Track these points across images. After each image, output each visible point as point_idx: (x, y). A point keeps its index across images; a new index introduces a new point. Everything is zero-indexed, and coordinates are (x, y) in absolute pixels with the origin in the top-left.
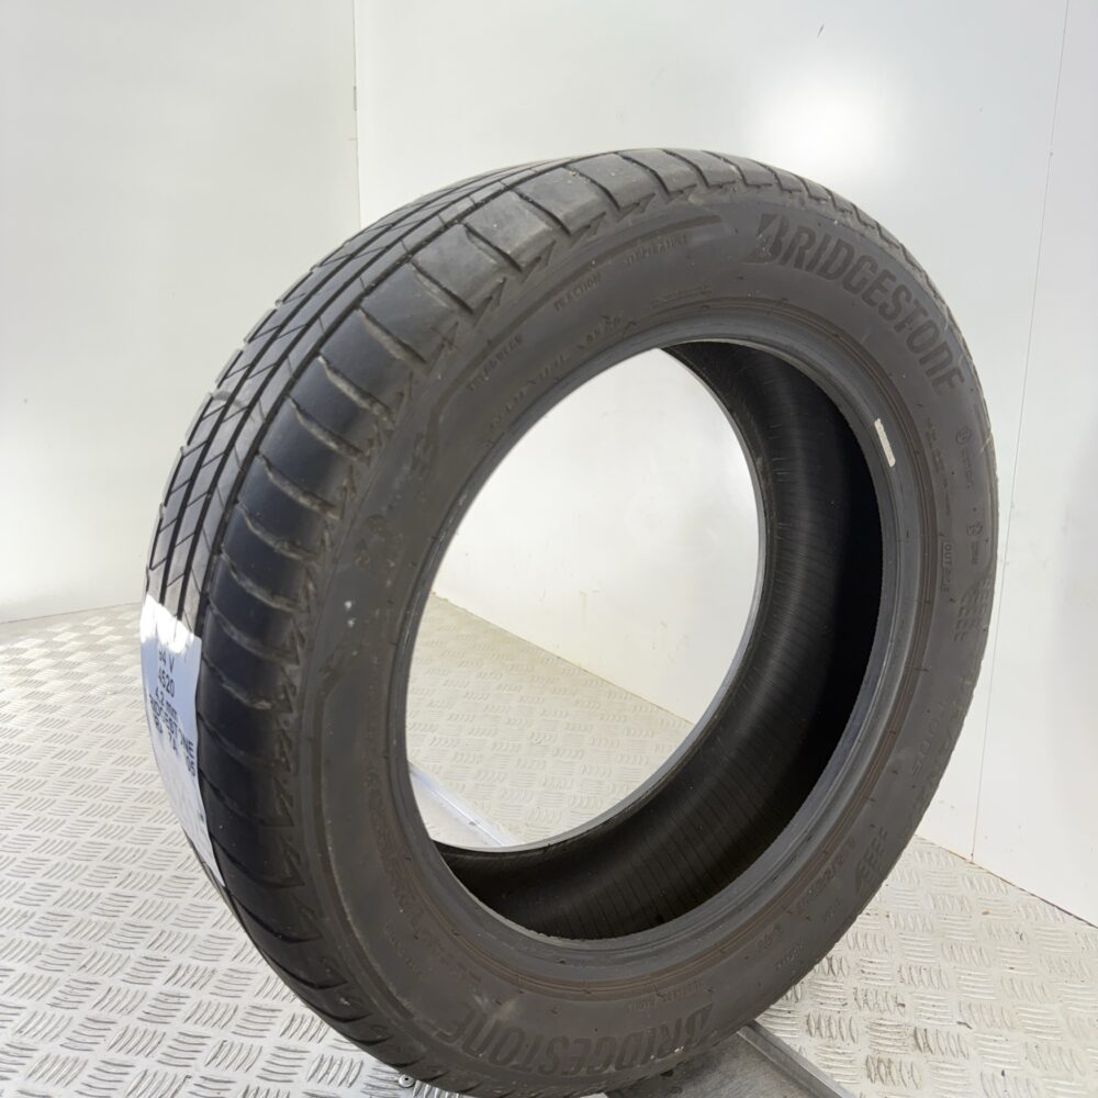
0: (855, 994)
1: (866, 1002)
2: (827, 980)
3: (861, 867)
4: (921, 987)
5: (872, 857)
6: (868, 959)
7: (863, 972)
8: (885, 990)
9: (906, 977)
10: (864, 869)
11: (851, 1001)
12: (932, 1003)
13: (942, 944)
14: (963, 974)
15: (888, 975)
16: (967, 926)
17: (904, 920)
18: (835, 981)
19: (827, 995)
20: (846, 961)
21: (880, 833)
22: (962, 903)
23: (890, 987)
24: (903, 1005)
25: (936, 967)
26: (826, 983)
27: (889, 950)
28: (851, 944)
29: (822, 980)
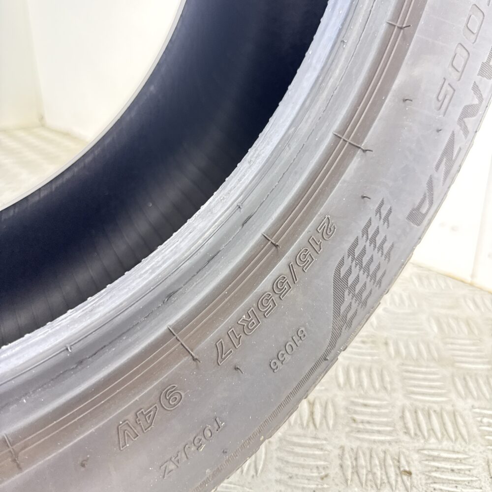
0: (341, 457)
1: (356, 470)
2: (305, 436)
3: (343, 271)
4: (433, 440)
5: (364, 252)
6: (361, 401)
7: (354, 420)
8: (383, 447)
9: (411, 425)
10: (349, 272)
11: (334, 471)
12: (448, 466)
13: (453, 376)
14: (484, 416)
15: (386, 424)
16: (478, 351)
17: (407, 347)
18: (315, 438)
19: (301, 461)
20: (334, 406)
21: (378, 211)
22: (468, 325)
23: (390, 443)
24: (409, 473)
25: (449, 407)
26: (303, 441)
27: (389, 386)
28: (342, 380)
29: (298, 436)
